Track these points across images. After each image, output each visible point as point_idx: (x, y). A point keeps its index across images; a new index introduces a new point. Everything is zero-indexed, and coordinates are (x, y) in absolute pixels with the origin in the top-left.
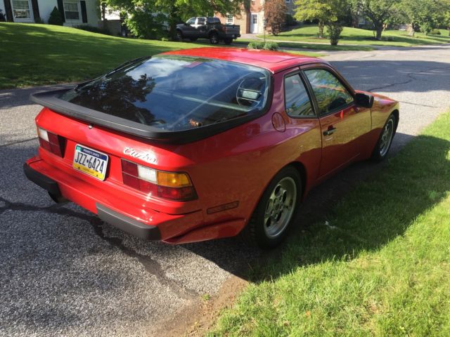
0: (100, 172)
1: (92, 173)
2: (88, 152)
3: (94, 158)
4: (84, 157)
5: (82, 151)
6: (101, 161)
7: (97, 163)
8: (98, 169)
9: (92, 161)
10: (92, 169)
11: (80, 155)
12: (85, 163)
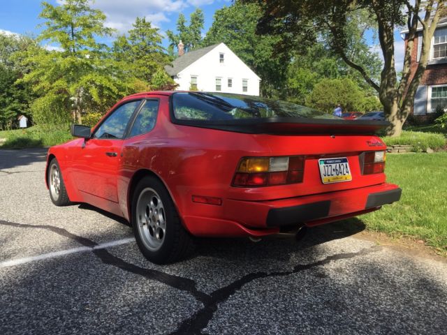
0: (347, 174)
1: (342, 178)
2: (331, 162)
3: (338, 164)
4: (330, 168)
5: (325, 163)
6: (344, 164)
7: (342, 167)
8: (345, 173)
9: (338, 168)
10: (340, 175)
11: (326, 168)
12: (333, 173)
